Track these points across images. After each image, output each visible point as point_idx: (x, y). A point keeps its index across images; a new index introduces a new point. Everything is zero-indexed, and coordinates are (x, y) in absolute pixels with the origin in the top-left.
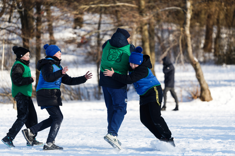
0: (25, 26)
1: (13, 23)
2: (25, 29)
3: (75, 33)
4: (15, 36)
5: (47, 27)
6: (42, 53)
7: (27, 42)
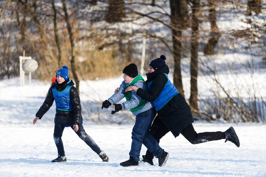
0: (175, 12)
1: (159, 6)
2: (176, 16)
3: (250, 22)
4: (161, 25)
5: (207, 14)
6: (200, 51)
7: (179, 36)
